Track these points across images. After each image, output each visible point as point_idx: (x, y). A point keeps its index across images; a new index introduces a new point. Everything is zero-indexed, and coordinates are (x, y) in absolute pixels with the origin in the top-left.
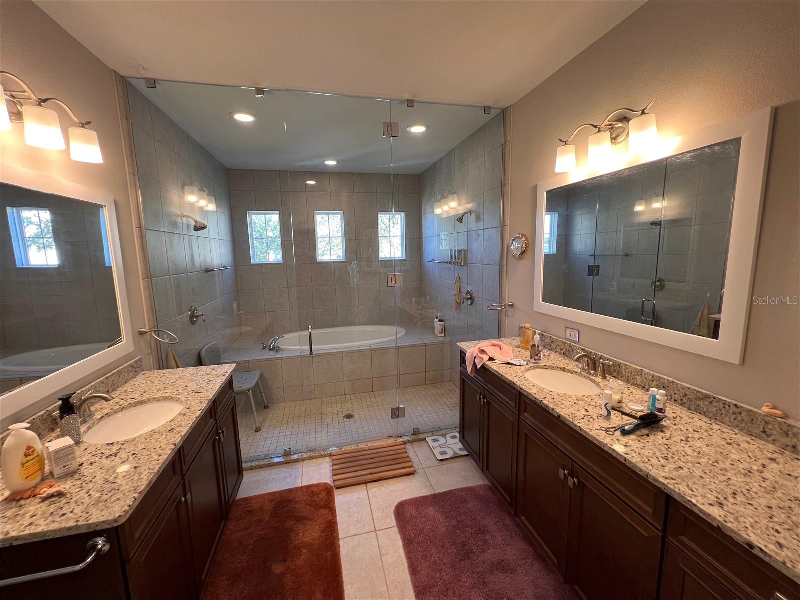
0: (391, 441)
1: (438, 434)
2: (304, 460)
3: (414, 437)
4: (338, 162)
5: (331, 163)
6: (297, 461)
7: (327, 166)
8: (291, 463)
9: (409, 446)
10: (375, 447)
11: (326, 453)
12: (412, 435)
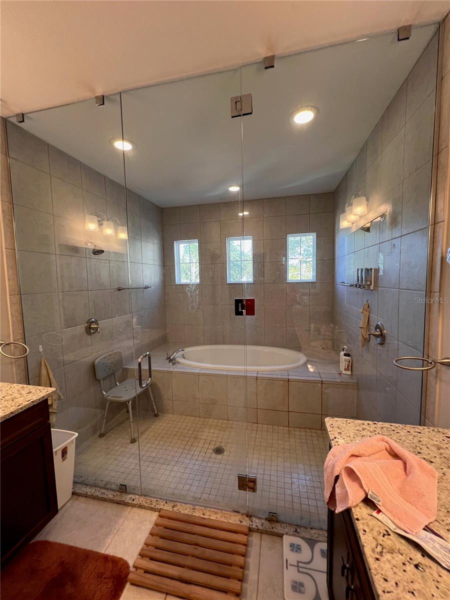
0: (234, 520)
1: (304, 534)
2: (134, 506)
3: (267, 525)
4: (242, 187)
5: (234, 189)
6: (126, 504)
7: (230, 193)
8: (120, 504)
9: (255, 539)
10: (211, 523)
11: (157, 506)
12: (266, 519)
